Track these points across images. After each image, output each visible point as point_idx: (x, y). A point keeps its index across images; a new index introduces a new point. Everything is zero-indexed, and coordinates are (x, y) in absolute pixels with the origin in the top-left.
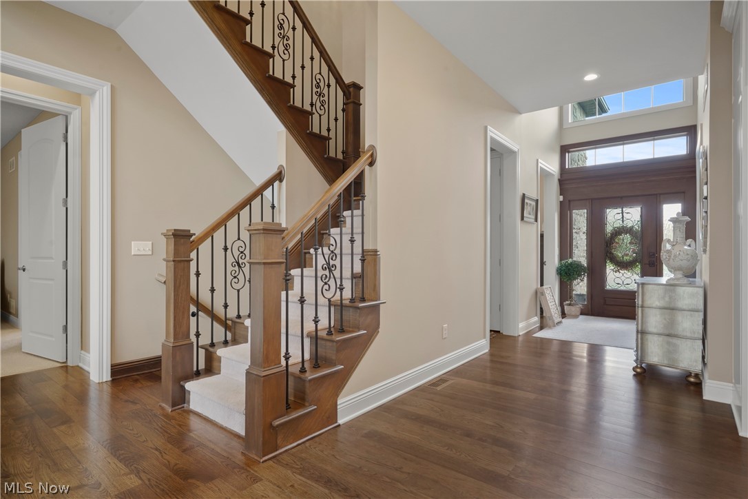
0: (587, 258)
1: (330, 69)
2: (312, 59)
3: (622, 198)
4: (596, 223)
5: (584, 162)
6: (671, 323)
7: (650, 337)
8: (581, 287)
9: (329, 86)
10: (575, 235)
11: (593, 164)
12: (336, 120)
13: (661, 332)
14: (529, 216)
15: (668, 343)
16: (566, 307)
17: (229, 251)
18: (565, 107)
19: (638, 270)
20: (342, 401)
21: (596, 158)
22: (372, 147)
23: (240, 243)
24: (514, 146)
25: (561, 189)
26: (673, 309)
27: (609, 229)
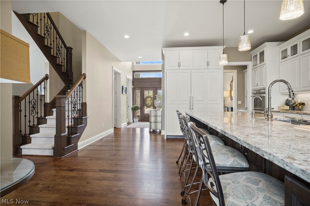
0: (140, 105)
1: (62, 42)
2: (57, 38)
3: (148, 88)
4: (142, 95)
5: (139, 76)
6: (156, 119)
7: (152, 123)
8: (138, 113)
9: (62, 48)
10: (137, 98)
11: (141, 77)
12: (64, 59)
13: (154, 122)
14: (124, 93)
15: (155, 124)
16: (134, 119)
17: (31, 103)
18: (134, 62)
19: (152, 108)
20: (79, 144)
21: (143, 76)
22: (84, 74)
23: (34, 100)
24: (120, 72)
25: (133, 84)
26: (156, 116)
27: (145, 96)
